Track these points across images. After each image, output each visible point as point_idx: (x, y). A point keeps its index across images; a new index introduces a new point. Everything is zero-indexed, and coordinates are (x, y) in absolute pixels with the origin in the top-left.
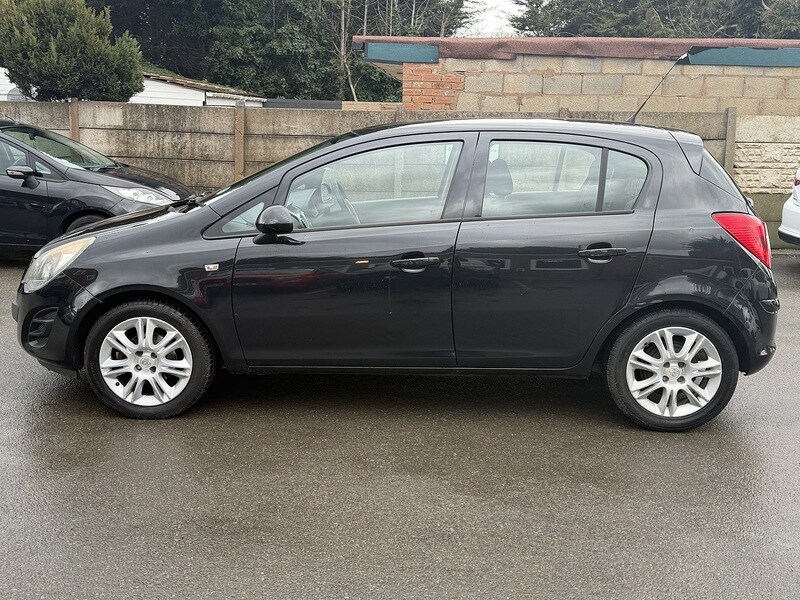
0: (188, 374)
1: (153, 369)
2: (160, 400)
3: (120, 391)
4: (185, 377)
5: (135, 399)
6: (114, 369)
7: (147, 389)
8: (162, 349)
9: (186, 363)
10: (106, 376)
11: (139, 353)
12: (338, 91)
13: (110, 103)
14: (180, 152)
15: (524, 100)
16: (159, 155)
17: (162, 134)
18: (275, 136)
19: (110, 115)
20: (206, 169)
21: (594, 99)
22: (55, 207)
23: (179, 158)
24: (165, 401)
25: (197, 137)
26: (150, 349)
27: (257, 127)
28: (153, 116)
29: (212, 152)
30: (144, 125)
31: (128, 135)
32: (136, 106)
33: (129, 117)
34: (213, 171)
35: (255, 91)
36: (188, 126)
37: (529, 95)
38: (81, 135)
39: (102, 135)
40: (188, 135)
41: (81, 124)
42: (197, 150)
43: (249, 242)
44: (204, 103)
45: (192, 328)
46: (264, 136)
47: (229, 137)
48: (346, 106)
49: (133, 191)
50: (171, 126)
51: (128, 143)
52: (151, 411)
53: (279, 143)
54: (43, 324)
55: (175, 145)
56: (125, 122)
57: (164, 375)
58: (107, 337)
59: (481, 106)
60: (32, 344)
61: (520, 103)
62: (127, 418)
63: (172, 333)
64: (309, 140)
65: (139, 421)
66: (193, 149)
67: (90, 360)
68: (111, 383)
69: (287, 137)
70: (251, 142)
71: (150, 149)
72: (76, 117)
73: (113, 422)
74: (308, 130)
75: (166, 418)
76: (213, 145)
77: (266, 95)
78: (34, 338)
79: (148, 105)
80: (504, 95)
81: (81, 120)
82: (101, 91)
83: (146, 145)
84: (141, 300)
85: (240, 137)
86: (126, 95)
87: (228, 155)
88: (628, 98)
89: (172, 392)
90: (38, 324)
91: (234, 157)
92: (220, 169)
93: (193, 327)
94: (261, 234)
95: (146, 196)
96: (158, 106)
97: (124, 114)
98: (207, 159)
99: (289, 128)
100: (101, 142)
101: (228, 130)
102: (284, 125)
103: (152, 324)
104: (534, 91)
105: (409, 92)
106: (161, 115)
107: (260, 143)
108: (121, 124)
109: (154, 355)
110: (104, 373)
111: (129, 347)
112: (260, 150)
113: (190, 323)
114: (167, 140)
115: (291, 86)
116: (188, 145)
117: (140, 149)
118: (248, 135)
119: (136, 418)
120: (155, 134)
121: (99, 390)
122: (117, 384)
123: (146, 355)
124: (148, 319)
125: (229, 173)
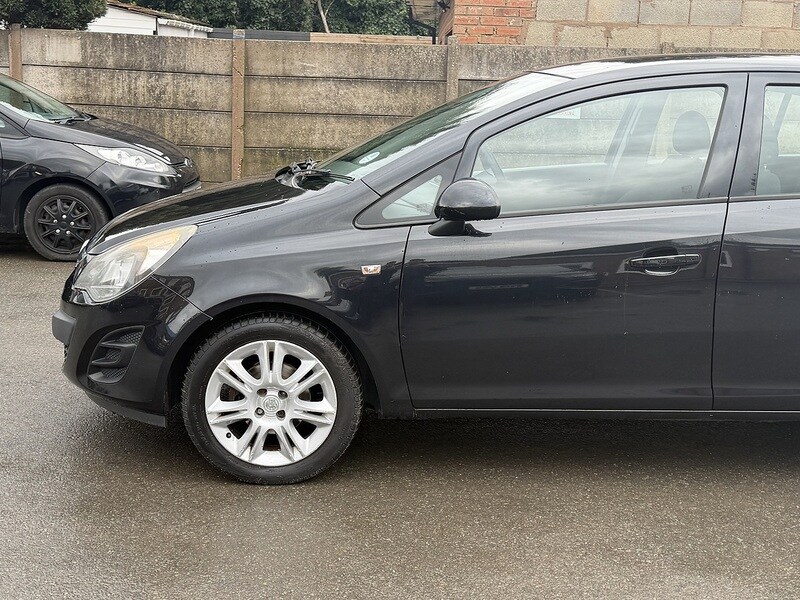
0: (330, 420)
1: (281, 414)
2: (290, 458)
3: (233, 445)
4: (326, 425)
5: (254, 457)
6: (224, 414)
7: (272, 442)
8: (295, 385)
9: (328, 405)
10: (215, 424)
11: (262, 392)
12: (304, 19)
13: (64, 32)
14: (159, 98)
15: (614, 33)
16: (130, 102)
17: (134, 74)
18: (287, 78)
19: (63, 47)
20: (194, 121)
21: (705, 32)
22: (12, 173)
23: (156, 106)
24: (296, 460)
25: (181, 79)
26: (277, 386)
27: (261, 66)
28: (122, 50)
29: (201, 99)
30: (110, 62)
31: (88, 74)
32: (98, 36)
33: (89, 51)
34: (203, 124)
35: (196, 18)
36: (169, 64)
37: (622, 26)
38: (25, 75)
39: (52, 75)
40: (169, 77)
41: (24, 60)
42: (181, 97)
43: (422, 233)
44: (155, 33)
45: (339, 356)
46: (273, 78)
47: (224, 79)
48: (315, 37)
49: (116, 152)
50: (146, 63)
51: (88, 85)
52: (278, 472)
53: (292, 87)
54: (119, 350)
55: (151, 90)
56: (84, 58)
57: (295, 422)
58: (217, 370)
59: (557, 39)
60: (94, 377)
61: (608, 36)
62: (242, 483)
63: (309, 363)
64: (331, 83)
65: (261, 488)
66: (175, 94)
67: (192, 402)
68: (221, 434)
69: (301, 80)
70: (254, 86)
71: (118, 94)
72: (17, 51)
73: (223, 489)
74: (329, 71)
75: (296, 483)
76: (202, 90)
77: (212, 23)
78: (97, 369)
79: (115, 35)
80: (588, 25)
81: (24, 53)
82: (52, 16)
83: (112, 89)
84: (267, 316)
85: (239, 79)
86: (83, 21)
87: (223, 103)
88: (750, 31)
89: (308, 446)
90: (107, 349)
91: (231, 104)
92: (212, 121)
93: (339, 354)
94: (442, 222)
95: (134, 158)
96: (129, 36)
97: (83, 47)
98: (194, 108)
99: (304, 68)
100: (52, 85)
101: (223, 70)
102: (298, 63)
103: (281, 349)
104: (627, 20)
105: (464, 20)
106: (133, 49)
107: (266, 87)
108: (78, 59)
109: (283, 394)
110: (212, 420)
111: (248, 383)
112: (265, 96)
113: (336, 349)
114: (142, 82)
115: (243, 11)
116: (169, 89)
117: (104, 95)
118: (249, 77)
119: (254, 484)
120: (125, 74)
121: (202, 443)
122: (228, 436)
123: (272, 394)
124: (277, 343)
125: (224, 126)
